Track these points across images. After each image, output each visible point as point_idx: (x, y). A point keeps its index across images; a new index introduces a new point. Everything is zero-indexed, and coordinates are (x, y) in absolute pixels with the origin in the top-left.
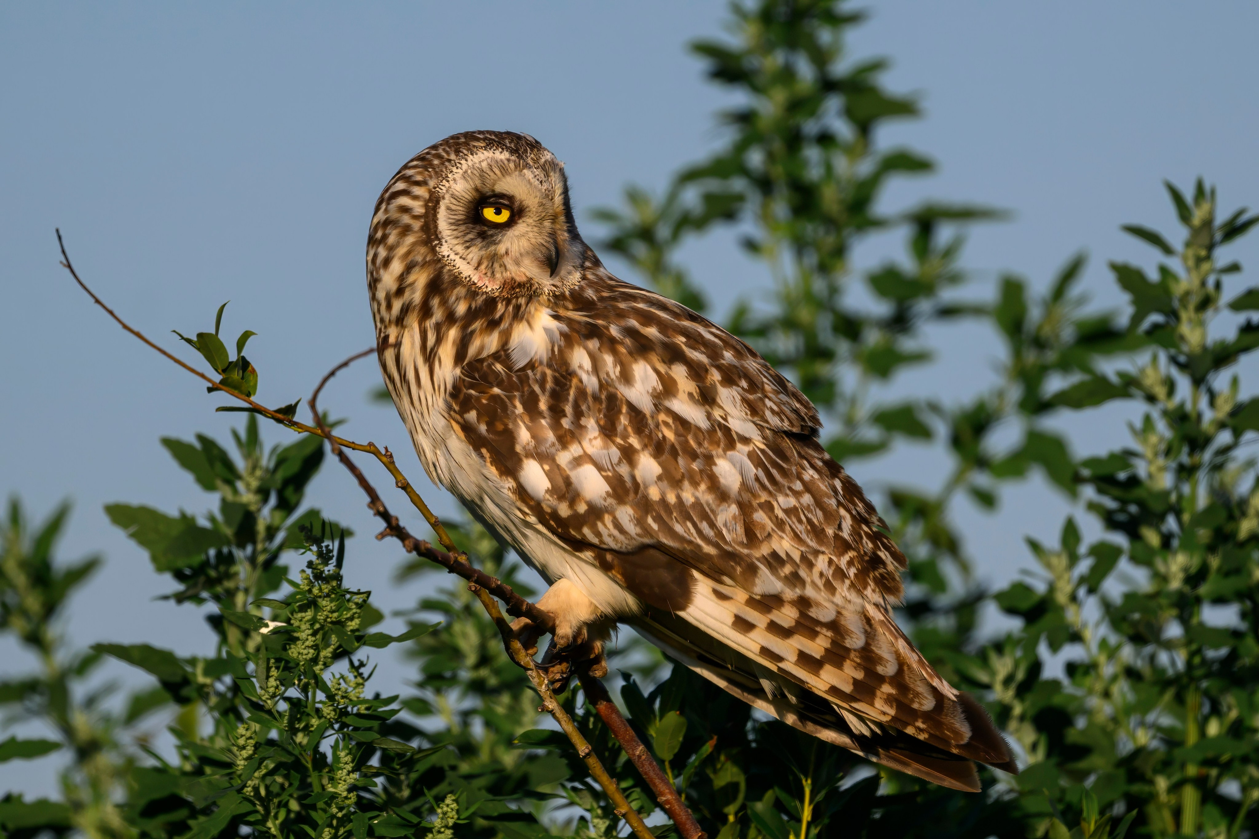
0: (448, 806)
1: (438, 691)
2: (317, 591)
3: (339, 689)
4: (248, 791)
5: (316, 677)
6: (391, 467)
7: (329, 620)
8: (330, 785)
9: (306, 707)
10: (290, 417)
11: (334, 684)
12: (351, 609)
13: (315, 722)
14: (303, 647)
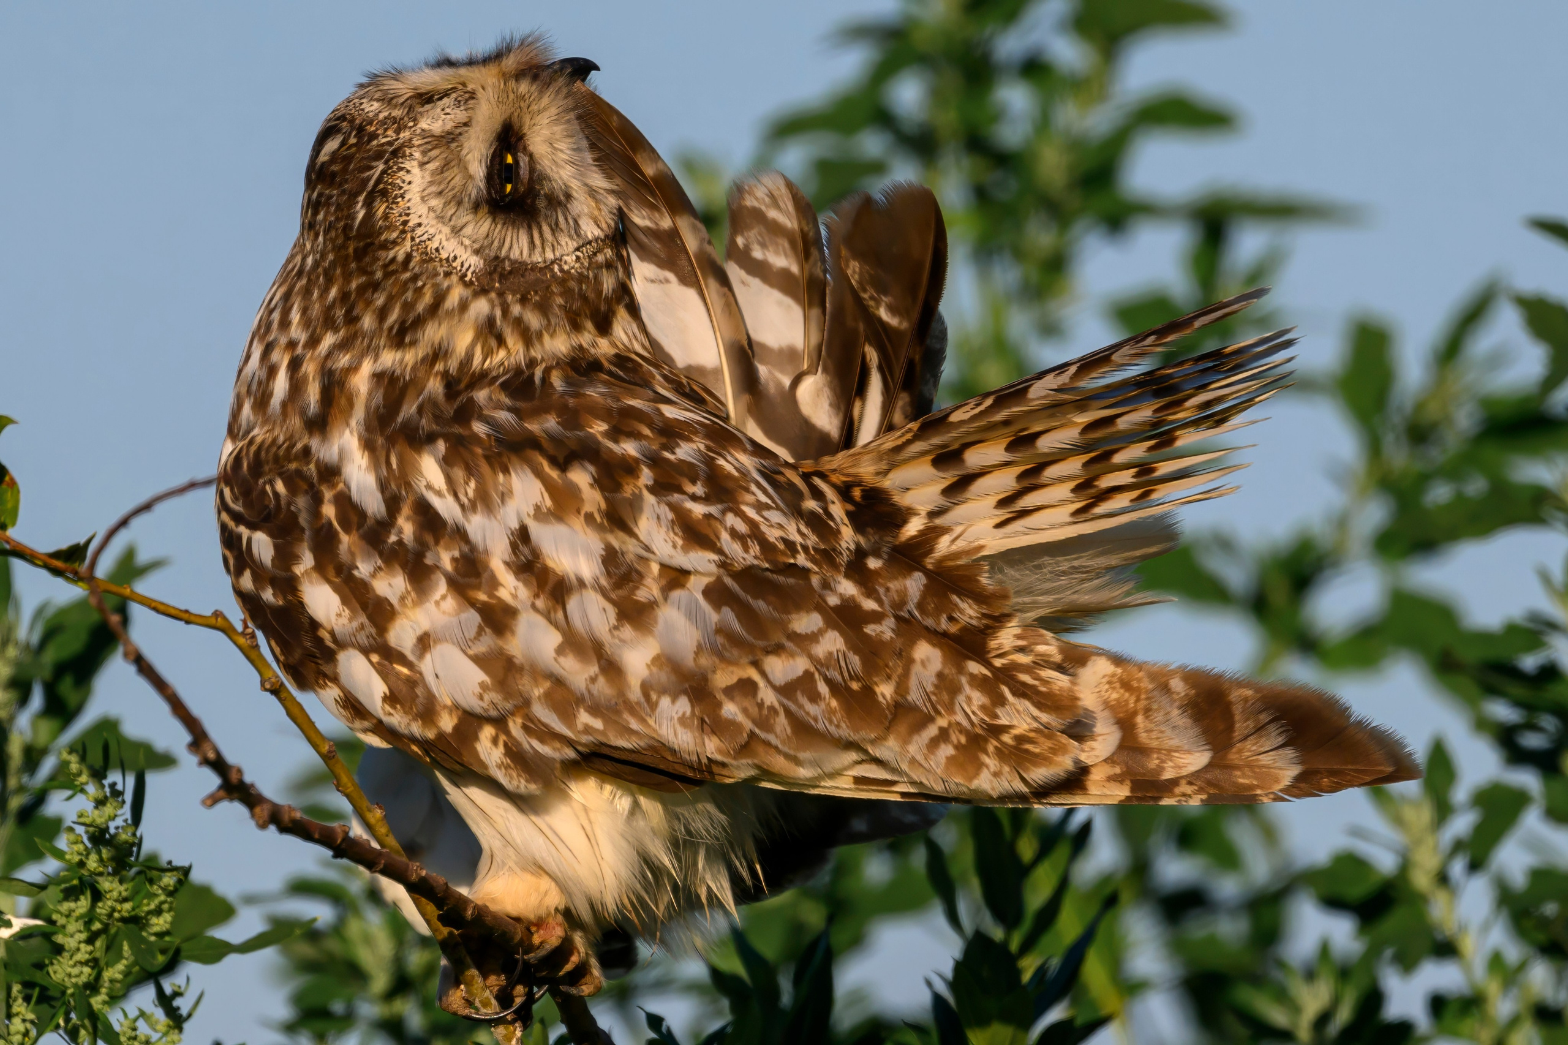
1: (322, 1036)
2: (95, 865)
3: (135, 1038)
5: (94, 1017)
6: (253, 655)
7: (116, 915)
10: (76, 565)
11: (125, 1029)
12: (156, 895)
14: (71, 963)
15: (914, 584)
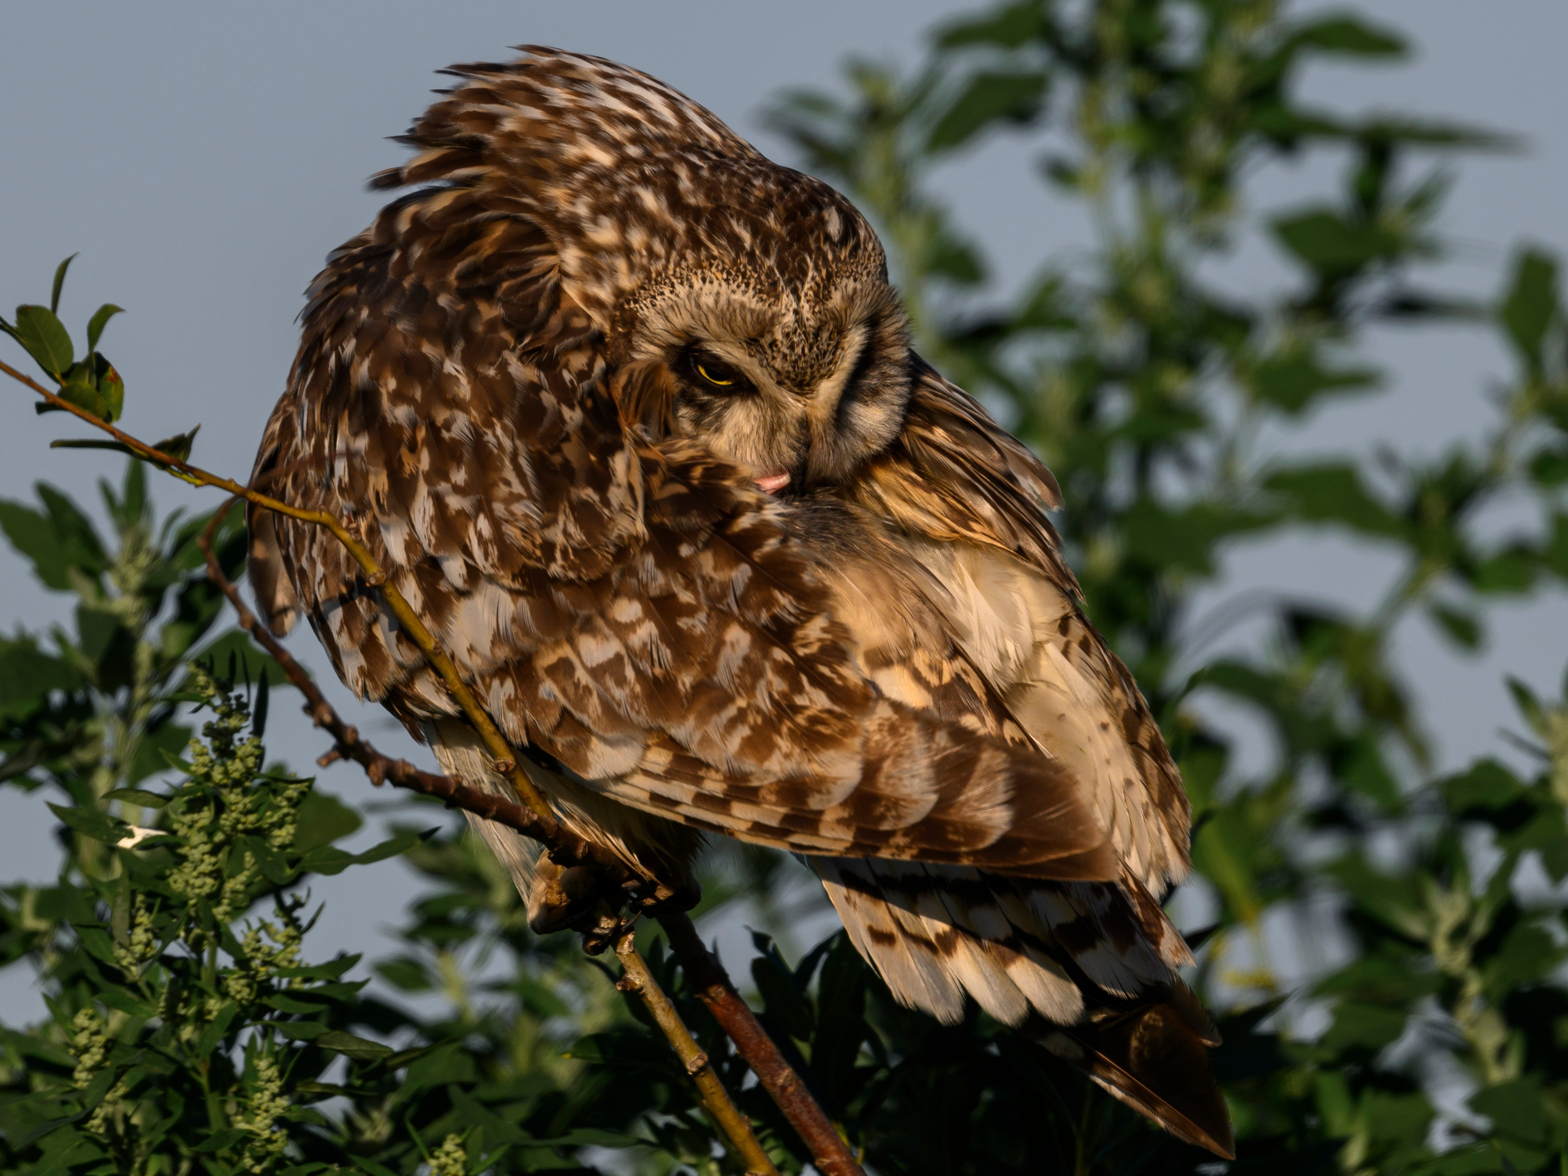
0: (448, 1154)
1: (441, 946)
2: (220, 777)
3: (258, 950)
4: (96, 1124)
5: (216, 926)
7: (240, 827)
8: (239, 1118)
9: (198, 977)
10: (181, 457)
11: (249, 940)
12: (279, 808)
13: (214, 1005)
14: (195, 874)
15: (742, 574)
